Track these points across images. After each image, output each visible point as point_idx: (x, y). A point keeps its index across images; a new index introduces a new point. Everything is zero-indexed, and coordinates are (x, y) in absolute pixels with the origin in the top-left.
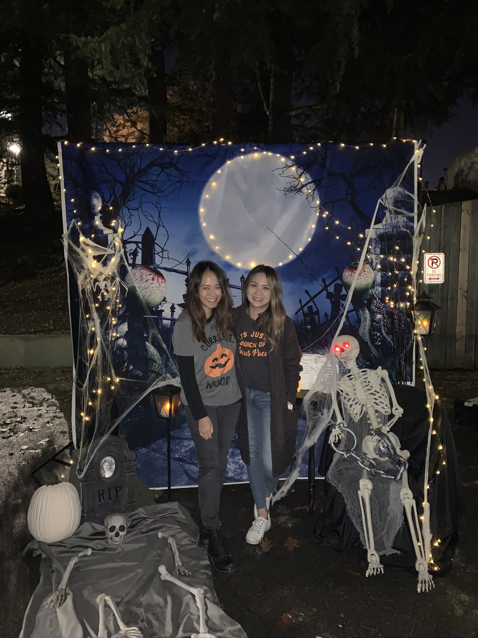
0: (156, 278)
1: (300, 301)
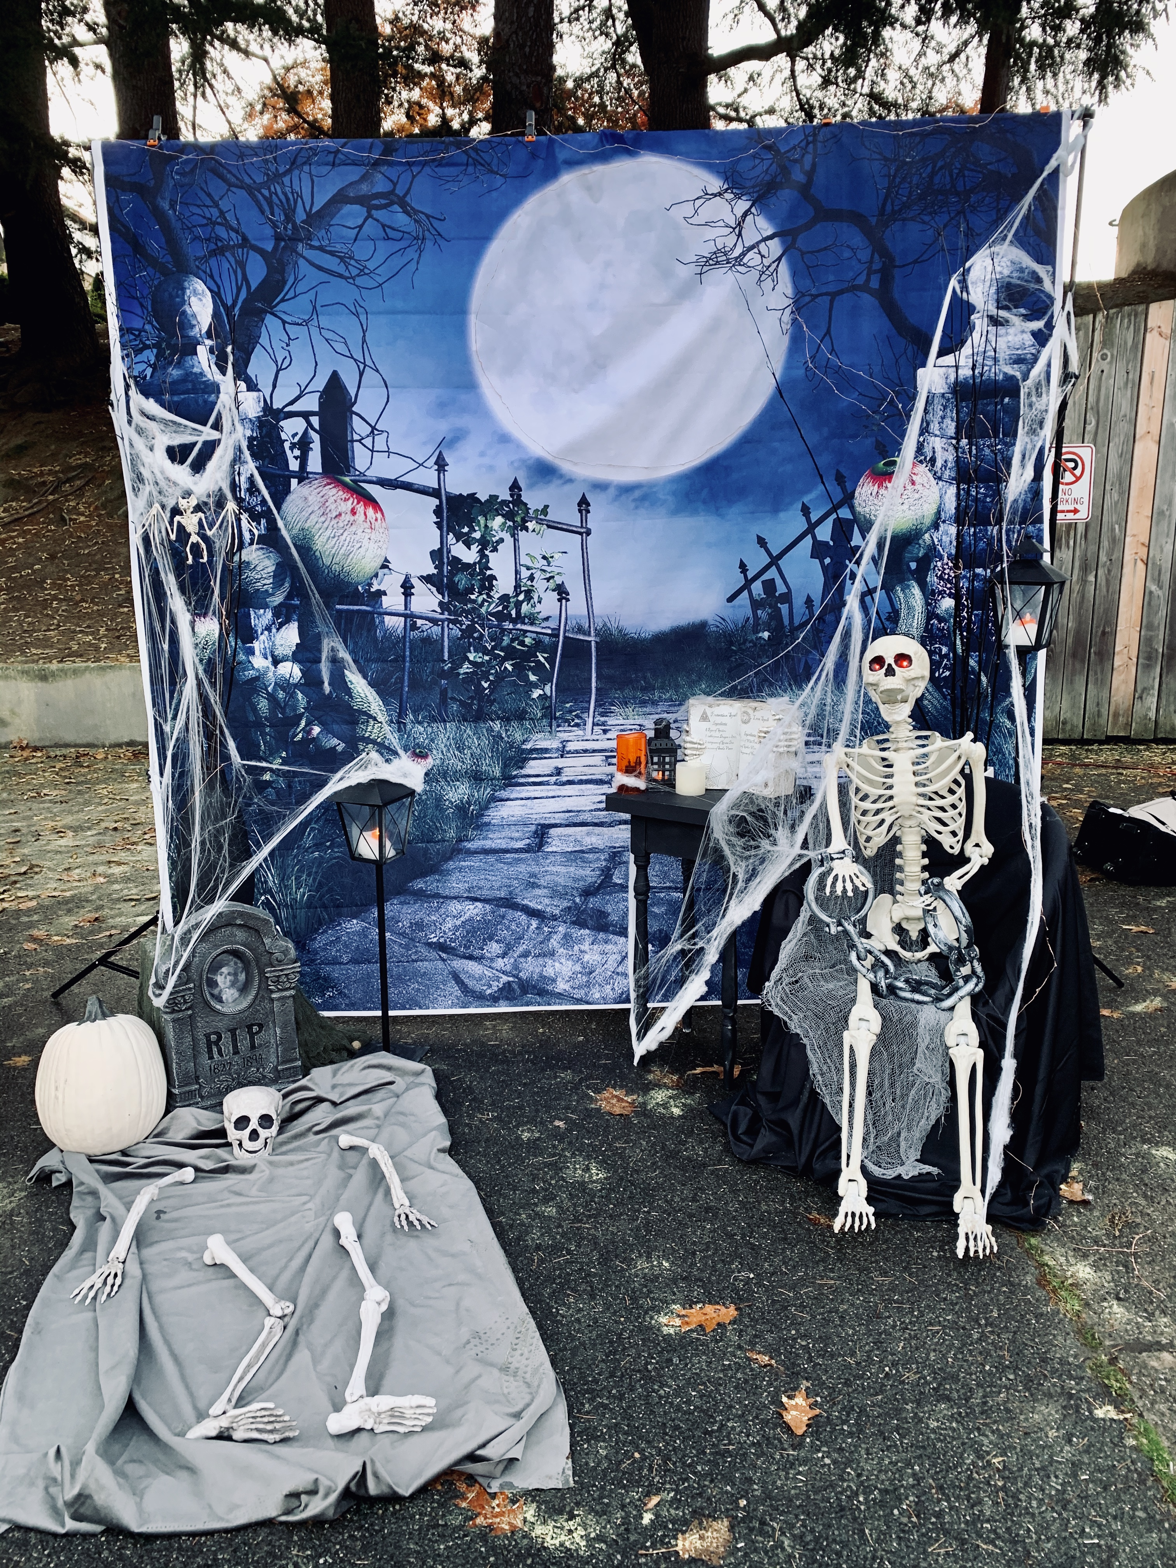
0: (360, 508)
1: (743, 567)
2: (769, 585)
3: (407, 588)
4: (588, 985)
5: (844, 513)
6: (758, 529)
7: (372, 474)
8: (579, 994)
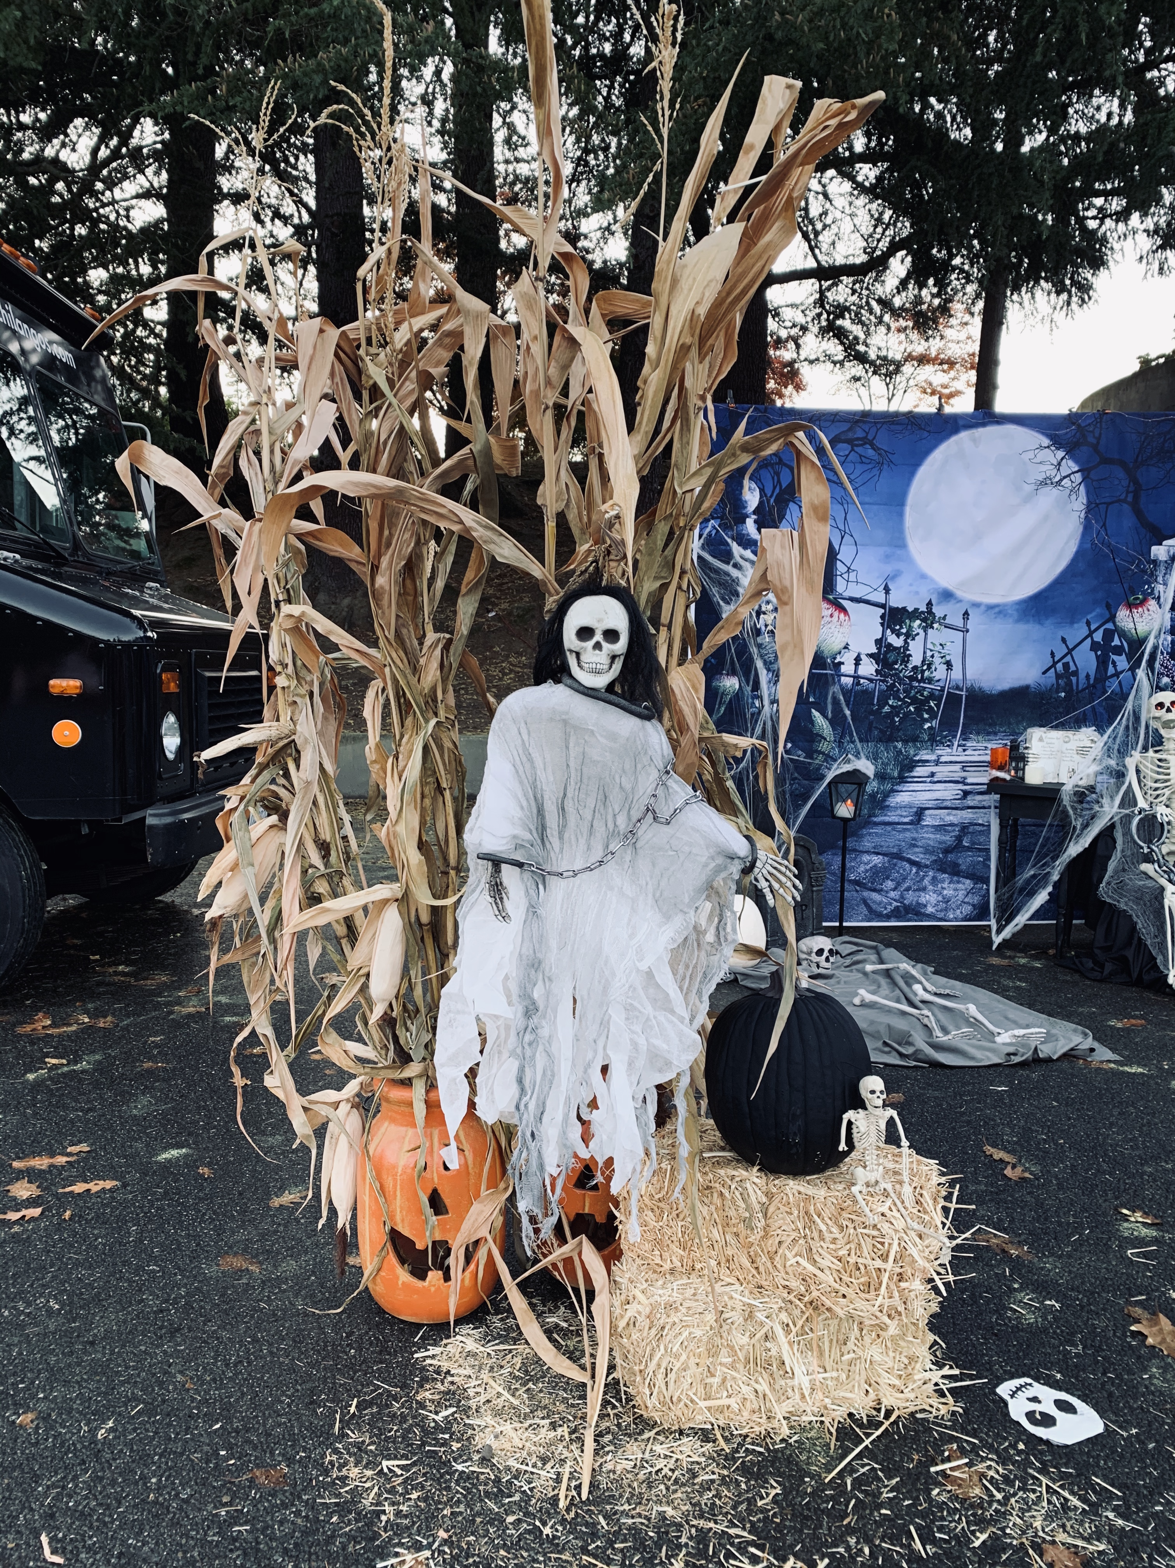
0: (836, 614)
1: (1053, 654)
2: (1066, 666)
3: (858, 660)
4: (946, 909)
5: (1110, 626)
6: (1061, 633)
7: (846, 594)
8: (941, 915)
